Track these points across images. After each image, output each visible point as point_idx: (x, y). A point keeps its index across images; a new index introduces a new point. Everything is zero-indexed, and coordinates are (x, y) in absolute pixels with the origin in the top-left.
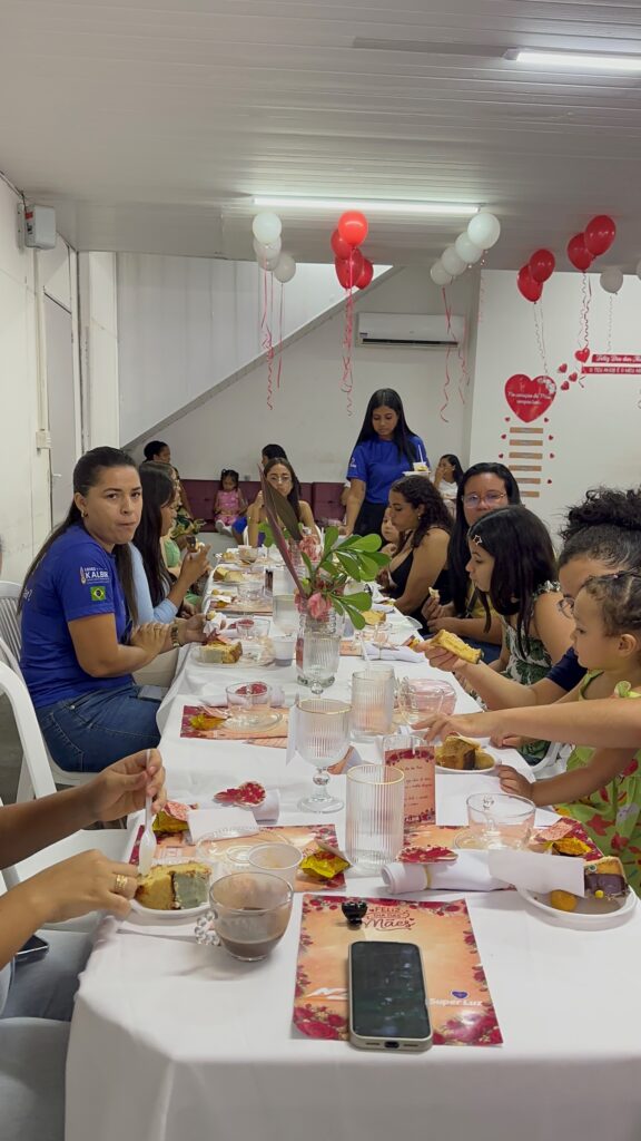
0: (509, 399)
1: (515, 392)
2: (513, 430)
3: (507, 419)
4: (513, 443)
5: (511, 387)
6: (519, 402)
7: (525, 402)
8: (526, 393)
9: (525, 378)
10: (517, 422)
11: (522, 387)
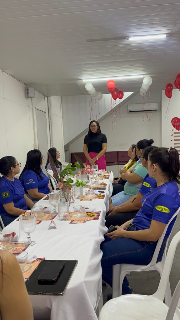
0: (173, 124)
1: (174, 122)
2: (175, 133)
3: (173, 130)
4: (175, 137)
5: (174, 121)
6: (176, 125)
7: (178, 125)
8: (178, 122)
9: (177, 118)
10: (176, 131)
11: (176, 121)
